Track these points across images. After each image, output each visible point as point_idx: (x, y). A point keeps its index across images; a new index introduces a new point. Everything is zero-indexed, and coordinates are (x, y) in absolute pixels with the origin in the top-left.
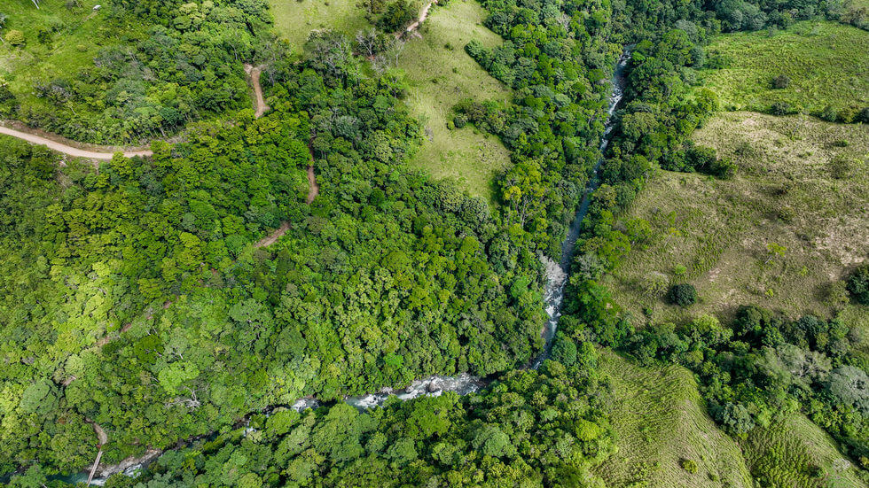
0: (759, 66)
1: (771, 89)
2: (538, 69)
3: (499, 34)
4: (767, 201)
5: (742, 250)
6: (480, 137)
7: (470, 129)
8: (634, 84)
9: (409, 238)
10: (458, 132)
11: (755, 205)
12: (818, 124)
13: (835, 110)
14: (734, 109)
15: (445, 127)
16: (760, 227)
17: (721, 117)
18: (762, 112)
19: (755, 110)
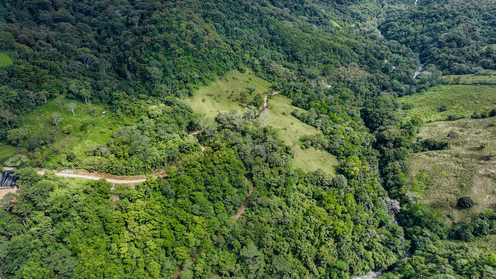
0: (427, 105)
1: (440, 112)
2: (330, 119)
3: (301, 108)
4: (477, 153)
5: (482, 176)
6: (319, 151)
7: (312, 149)
8: (375, 120)
9: (313, 201)
10: (307, 150)
11: (472, 156)
12: (474, 120)
13: (479, 114)
14: (430, 121)
15: (300, 148)
16: (482, 164)
17: (426, 126)
18: (444, 121)
19: (440, 120)
